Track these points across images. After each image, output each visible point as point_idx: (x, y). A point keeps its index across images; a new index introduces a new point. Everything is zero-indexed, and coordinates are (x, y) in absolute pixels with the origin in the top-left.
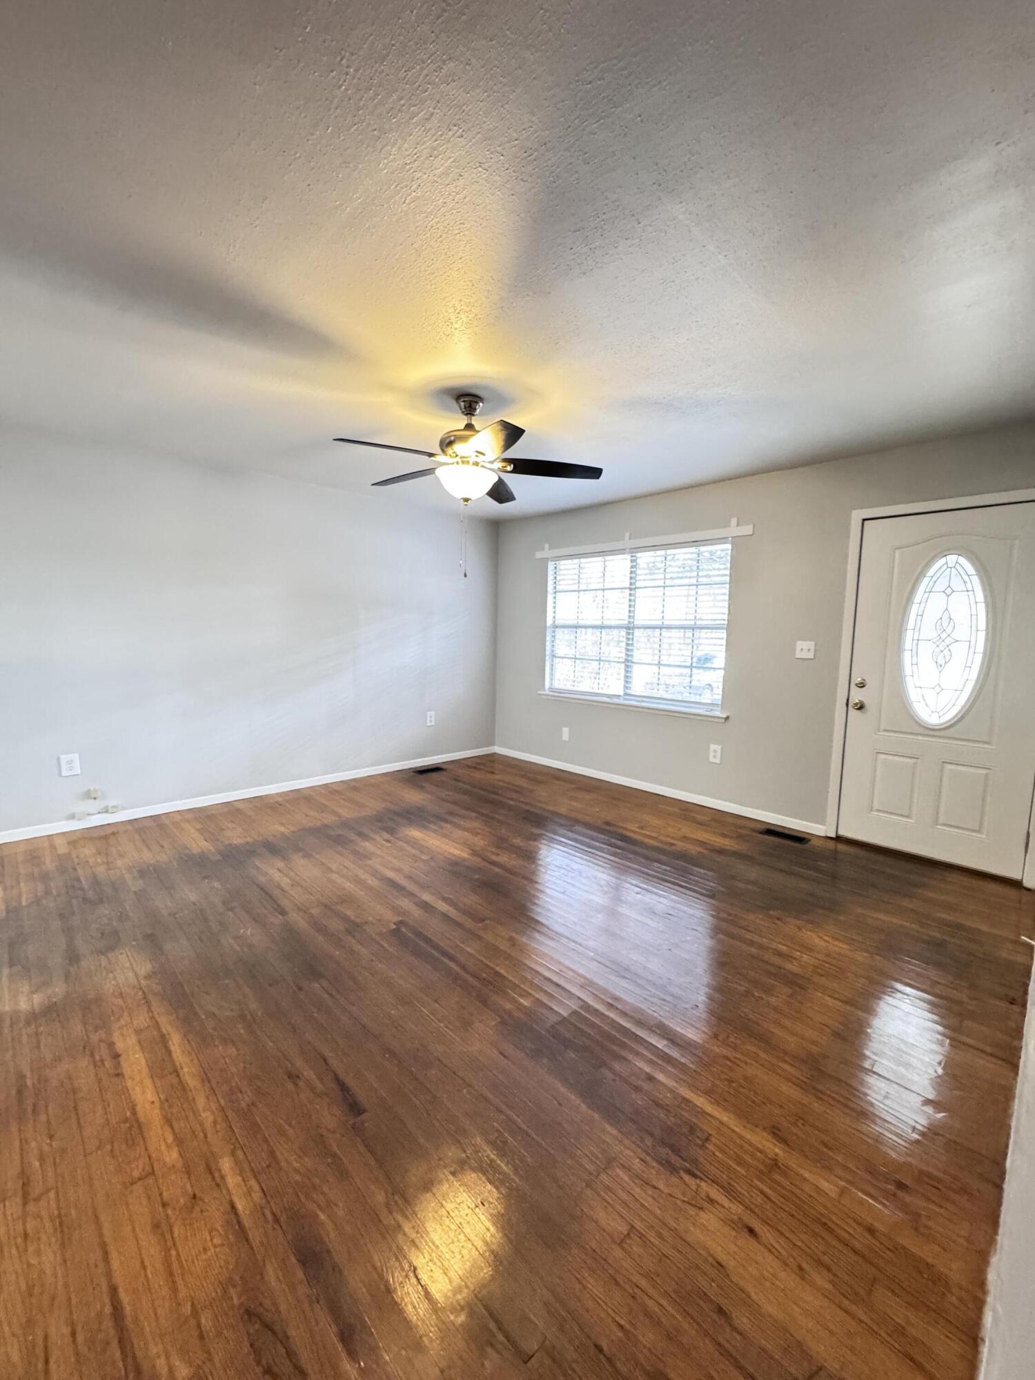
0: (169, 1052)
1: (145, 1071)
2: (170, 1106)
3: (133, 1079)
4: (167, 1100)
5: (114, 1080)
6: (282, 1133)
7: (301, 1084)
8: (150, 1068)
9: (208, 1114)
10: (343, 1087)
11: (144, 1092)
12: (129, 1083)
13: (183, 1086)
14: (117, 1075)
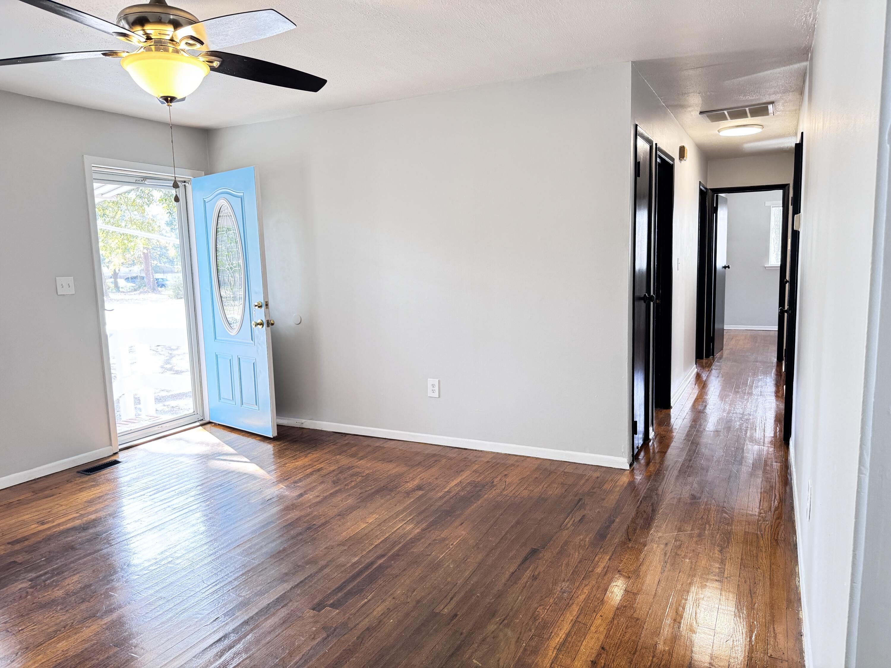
0: (568, 635)
1: (588, 637)
2: (596, 607)
3: (598, 638)
4: (594, 611)
5: (607, 648)
6: (567, 565)
7: (536, 573)
8: (585, 635)
9: (585, 591)
10: (525, 560)
11: (600, 625)
12: (602, 637)
13: (581, 611)
14: (603, 648)
